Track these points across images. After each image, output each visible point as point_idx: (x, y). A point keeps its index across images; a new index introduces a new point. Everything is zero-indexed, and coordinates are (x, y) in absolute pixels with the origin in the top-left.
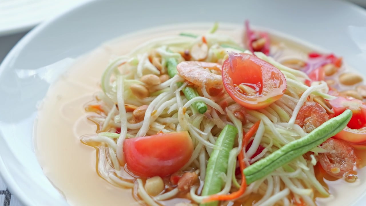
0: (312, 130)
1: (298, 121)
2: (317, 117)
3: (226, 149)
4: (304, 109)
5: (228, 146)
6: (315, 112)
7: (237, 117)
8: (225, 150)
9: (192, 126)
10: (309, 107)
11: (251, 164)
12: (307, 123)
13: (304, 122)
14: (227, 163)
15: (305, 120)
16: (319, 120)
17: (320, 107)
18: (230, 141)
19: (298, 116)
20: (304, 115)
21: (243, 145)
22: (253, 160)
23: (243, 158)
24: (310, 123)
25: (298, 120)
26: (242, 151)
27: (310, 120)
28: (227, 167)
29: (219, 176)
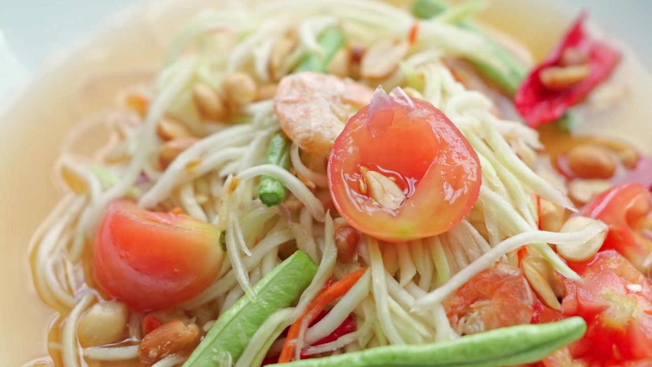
0: (475, 332)
1: (457, 301)
2: (503, 308)
3: (265, 304)
4: (484, 278)
5: (272, 298)
6: (504, 294)
7: (337, 242)
8: (261, 306)
9: (237, 224)
10: (497, 277)
11: (303, 357)
12: (473, 312)
13: (470, 308)
14: (250, 335)
15: (473, 306)
16: (503, 317)
17: (523, 286)
18: (286, 289)
19: (464, 290)
20: (478, 292)
21: (309, 308)
22: (313, 350)
23: (296, 336)
24: (480, 314)
25: (457, 299)
26: (299, 321)
27: (484, 308)
28: (247, 344)
29: (215, 358)
